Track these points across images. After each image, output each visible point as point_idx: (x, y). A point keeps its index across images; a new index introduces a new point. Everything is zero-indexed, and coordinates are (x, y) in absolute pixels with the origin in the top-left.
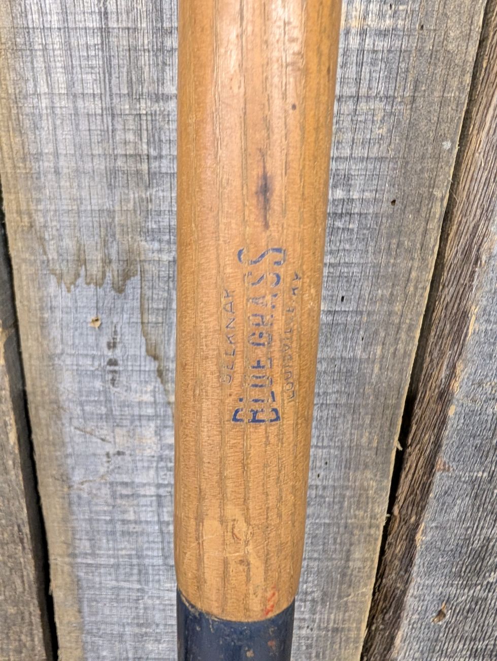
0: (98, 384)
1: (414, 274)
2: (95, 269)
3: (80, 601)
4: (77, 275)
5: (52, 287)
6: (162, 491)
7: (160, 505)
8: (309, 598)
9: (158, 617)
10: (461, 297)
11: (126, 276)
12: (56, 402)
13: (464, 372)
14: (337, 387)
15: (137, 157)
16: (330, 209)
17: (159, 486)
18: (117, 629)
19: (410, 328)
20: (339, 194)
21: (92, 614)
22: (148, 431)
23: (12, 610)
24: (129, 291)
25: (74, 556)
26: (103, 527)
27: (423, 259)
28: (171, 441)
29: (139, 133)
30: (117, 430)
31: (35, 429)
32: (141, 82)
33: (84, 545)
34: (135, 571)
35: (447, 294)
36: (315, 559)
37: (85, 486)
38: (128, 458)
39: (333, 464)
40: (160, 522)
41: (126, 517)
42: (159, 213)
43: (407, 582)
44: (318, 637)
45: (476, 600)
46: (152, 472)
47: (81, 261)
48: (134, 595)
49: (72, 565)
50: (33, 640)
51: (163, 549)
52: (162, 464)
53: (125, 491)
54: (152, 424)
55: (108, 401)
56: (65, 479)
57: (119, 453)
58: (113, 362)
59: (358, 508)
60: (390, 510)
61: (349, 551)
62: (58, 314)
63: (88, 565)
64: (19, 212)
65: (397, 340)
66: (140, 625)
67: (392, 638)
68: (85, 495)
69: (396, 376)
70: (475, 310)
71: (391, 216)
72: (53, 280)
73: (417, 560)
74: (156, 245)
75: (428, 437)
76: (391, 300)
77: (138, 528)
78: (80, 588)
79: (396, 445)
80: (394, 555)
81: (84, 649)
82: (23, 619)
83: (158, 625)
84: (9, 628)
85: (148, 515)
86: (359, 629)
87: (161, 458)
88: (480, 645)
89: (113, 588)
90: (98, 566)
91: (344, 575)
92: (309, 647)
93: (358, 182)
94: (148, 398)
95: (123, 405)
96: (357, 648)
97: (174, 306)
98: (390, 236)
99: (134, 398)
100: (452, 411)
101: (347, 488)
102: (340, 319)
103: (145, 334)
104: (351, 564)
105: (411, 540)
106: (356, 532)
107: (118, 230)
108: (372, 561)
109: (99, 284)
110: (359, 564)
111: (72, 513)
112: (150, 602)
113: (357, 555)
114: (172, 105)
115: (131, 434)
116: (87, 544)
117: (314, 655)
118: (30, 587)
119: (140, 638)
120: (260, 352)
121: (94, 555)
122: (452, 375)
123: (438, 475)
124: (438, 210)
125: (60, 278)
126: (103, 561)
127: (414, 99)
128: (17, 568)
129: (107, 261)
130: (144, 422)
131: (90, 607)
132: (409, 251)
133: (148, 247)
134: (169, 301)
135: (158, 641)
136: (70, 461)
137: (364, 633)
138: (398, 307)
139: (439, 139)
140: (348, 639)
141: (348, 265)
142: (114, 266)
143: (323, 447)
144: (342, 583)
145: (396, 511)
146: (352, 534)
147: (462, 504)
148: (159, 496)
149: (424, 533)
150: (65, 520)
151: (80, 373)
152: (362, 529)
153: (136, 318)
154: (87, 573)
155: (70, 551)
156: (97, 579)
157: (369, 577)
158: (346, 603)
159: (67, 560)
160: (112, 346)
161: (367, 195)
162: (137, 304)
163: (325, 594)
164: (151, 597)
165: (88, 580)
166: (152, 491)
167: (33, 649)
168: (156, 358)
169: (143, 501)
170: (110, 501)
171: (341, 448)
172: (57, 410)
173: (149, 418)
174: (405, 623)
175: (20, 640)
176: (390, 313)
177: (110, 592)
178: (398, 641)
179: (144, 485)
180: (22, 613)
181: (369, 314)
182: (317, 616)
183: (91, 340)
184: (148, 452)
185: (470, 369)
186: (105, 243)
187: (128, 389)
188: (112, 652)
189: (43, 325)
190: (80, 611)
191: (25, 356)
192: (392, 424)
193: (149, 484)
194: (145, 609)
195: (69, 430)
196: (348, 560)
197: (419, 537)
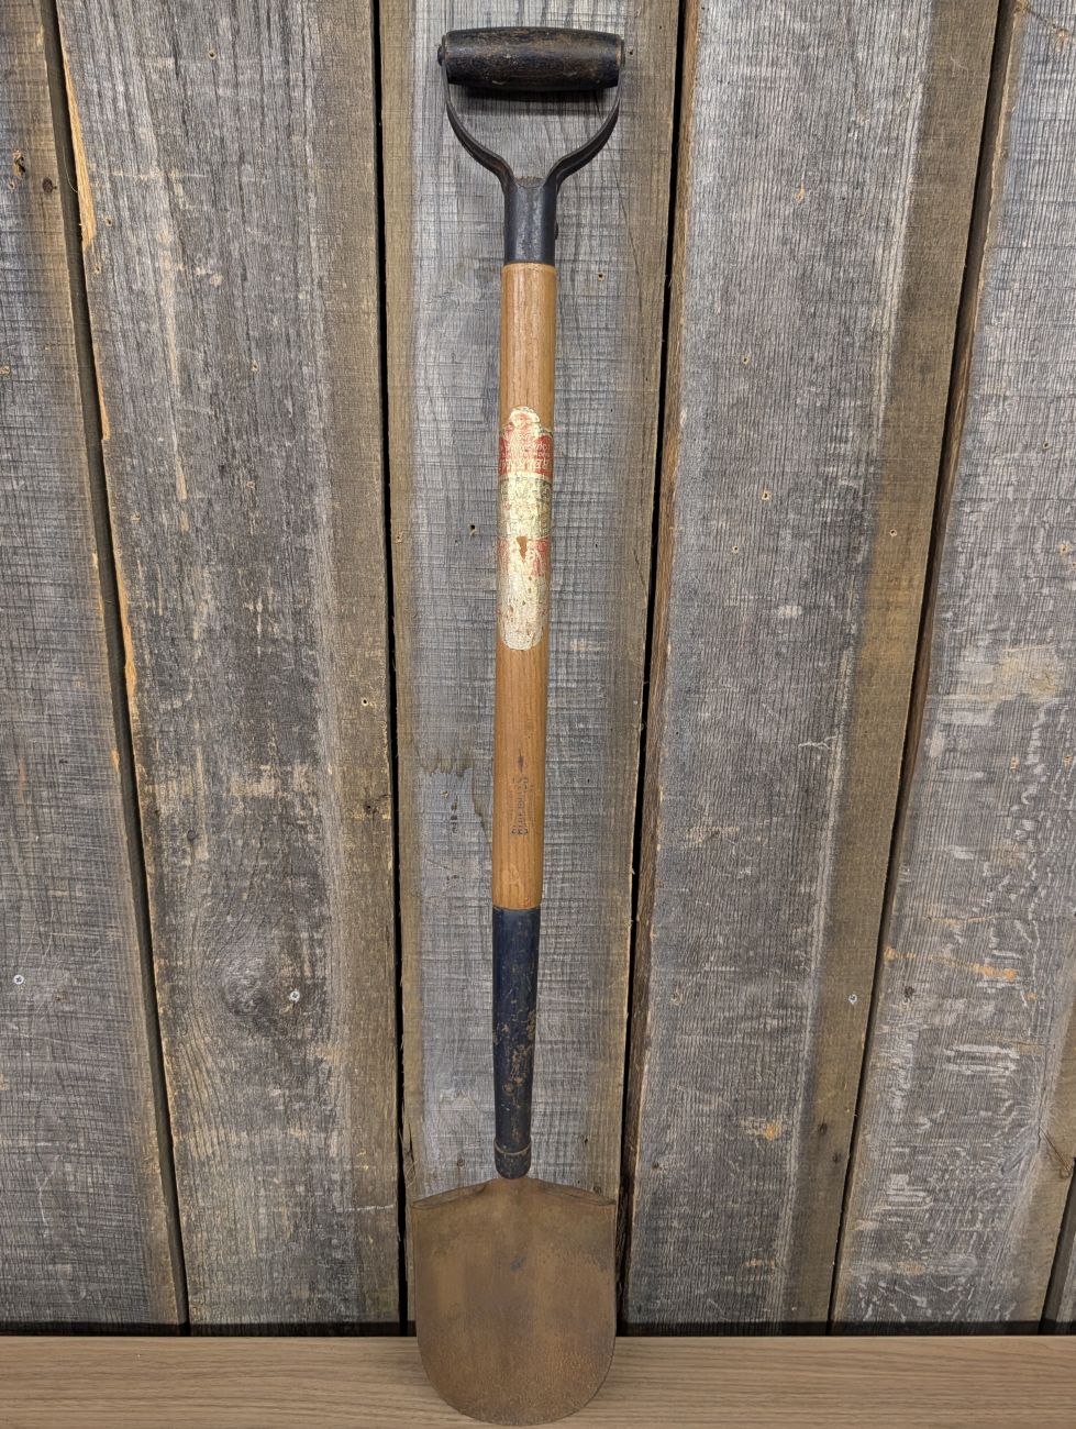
0: (444, 831)
1: (627, 768)
2: (446, 764)
3: (422, 991)
4: (436, 767)
5: (421, 774)
6: (483, 903)
7: (481, 914)
8: (584, 985)
9: (477, 1003)
10: (654, 781)
11: (465, 768)
12: (417, 843)
13: (661, 824)
14: (590, 833)
15: (473, 707)
16: (577, 733)
17: (480, 899)
18: (447, 1014)
19: (630, 798)
20: (581, 726)
21: (429, 1002)
22: (475, 861)
23: (375, 995)
24: (465, 775)
25: (420, 953)
26: (442, 930)
27: (632, 759)
28: (490, 868)
29: (474, 696)
30: (455, 861)
31: (402, 861)
32: (476, 672)
33: (428, 945)
34: (463, 965)
35: (648, 778)
36: (585, 954)
37: (432, 901)
38: (461, 880)
39: (592, 884)
40: (481, 926)
41: (458, 923)
42: (484, 735)
43: (649, 971)
44: (593, 1019)
45: (699, 986)
46: (476, 890)
47: (439, 760)
48: (461, 984)
49: (417, 961)
50: (387, 1021)
51: (482, 947)
52: (483, 884)
53: (459, 904)
54: (477, 857)
55: (450, 842)
56: (418, 896)
57: (455, 877)
58: (454, 818)
59: (612, 915)
60: (634, 917)
61: (608, 948)
62: (423, 790)
63: (430, 961)
64: (406, 733)
65: (623, 805)
66: (464, 1011)
67: (646, 1018)
68: (431, 907)
69: (625, 826)
70: (661, 788)
71: (611, 737)
72: (422, 770)
73: (653, 953)
74: (482, 751)
75: (650, 865)
76: (616, 782)
77: (466, 931)
78: (422, 980)
79: (631, 871)
80: (641, 952)
81: (422, 1034)
82: (382, 1002)
83: (477, 1010)
84: (370, 1010)
85: (473, 921)
86: (622, 1012)
87: (482, 880)
88: (709, 1024)
89: (446, 979)
90: (437, 961)
91: (607, 967)
92: (587, 1028)
93: (592, 720)
94: (475, 840)
95: (459, 844)
96: (622, 1029)
97: (492, 784)
98: (611, 747)
99: (467, 840)
100: (659, 848)
101: (604, 900)
102: (587, 792)
103: (474, 801)
104: (611, 958)
105: (649, 938)
106: (612, 933)
107: (460, 744)
108: (626, 956)
109: (449, 772)
110: (616, 958)
111: (422, 920)
112: (472, 991)
113: (614, 951)
114: (492, 683)
115: (464, 864)
116: (430, 944)
117: (591, 1035)
118: (390, 974)
119: (464, 1022)
120: (521, 811)
121: (434, 952)
122: (656, 826)
123: (657, 890)
124: (637, 734)
125: (426, 768)
126: (440, 957)
127: (615, 682)
128: (382, 960)
129: (454, 760)
130: (472, 856)
131: (428, 995)
132: (624, 755)
133: (477, 752)
134: (489, 781)
135: (477, 1024)
136: (423, 883)
137: (626, 1015)
138: (621, 786)
139: (631, 700)
140: (615, 1020)
141: (591, 762)
142: (458, 762)
143: (584, 872)
144: (606, 974)
145: (638, 919)
146: (609, 935)
147: (676, 911)
148: (480, 907)
149: (654, 932)
150: (416, 926)
151: (434, 824)
152: (615, 930)
153: (469, 792)
154: (428, 967)
155: (418, 950)
156: (435, 972)
157: (625, 969)
158: (611, 990)
159: (415, 957)
160: (454, 808)
161: (597, 726)
162: (470, 783)
163: (595, 982)
164: (473, 987)
165: (428, 973)
166: (476, 903)
167: (386, 1029)
168: (480, 815)
169: (470, 911)
170: (448, 911)
171: (596, 873)
172: (418, 848)
173: (476, 853)
174: (651, 1003)
175: (378, 1021)
176: (617, 789)
177: (444, 983)
178: (649, 1019)
179: (470, 899)
180: (382, 998)
181: (605, 789)
182: (591, 1001)
183: (442, 804)
184: (474, 876)
185: (665, 822)
186: (453, 750)
187: (463, 834)
188: (443, 1035)
189: (414, 795)
190: (421, 1000)
191: (400, 814)
192: (627, 857)
193: (474, 899)
194: (469, 996)
195: (424, 861)
196: (608, 954)
197: (652, 935)
